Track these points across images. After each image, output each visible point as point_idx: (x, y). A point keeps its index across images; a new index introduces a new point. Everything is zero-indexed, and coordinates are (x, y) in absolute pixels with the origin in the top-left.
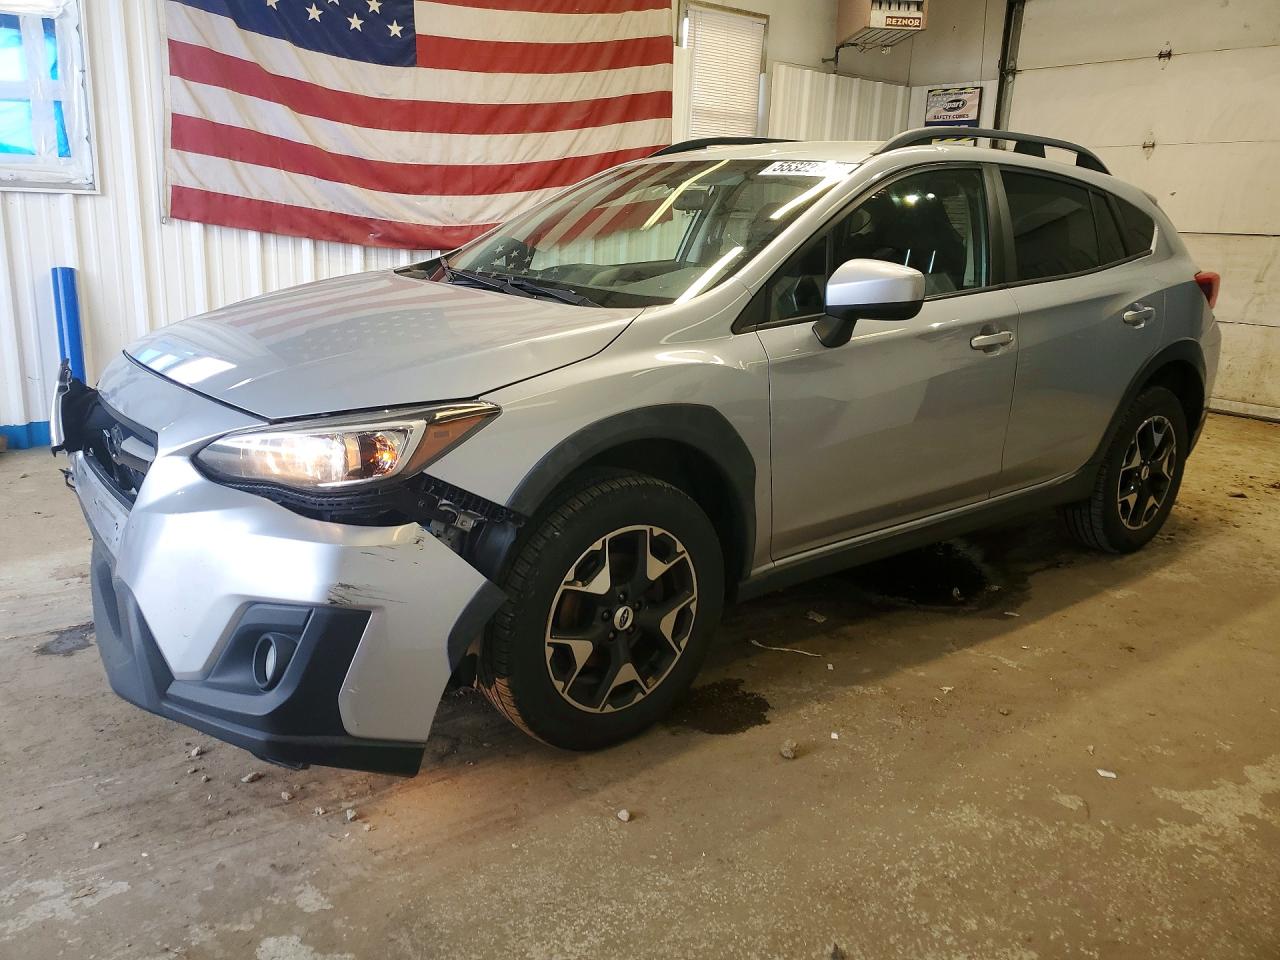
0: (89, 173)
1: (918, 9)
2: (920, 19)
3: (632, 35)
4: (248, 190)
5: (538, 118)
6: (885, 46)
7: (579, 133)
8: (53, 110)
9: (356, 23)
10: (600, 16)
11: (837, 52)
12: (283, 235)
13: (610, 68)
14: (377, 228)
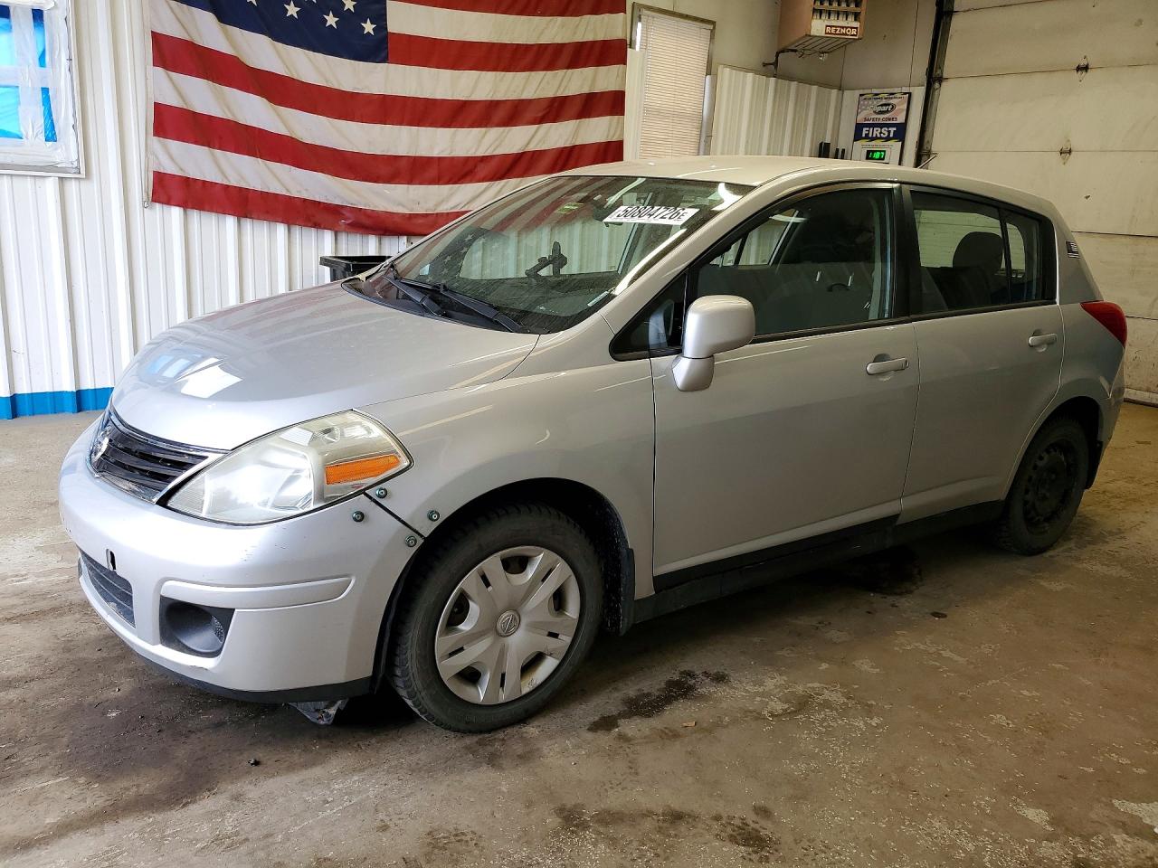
0: (74, 157)
1: (855, 20)
2: (857, 28)
3: (589, 37)
4: (226, 178)
5: (501, 114)
6: (823, 53)
7: (538, 129)
8: (40, 96)
9: (331, 20)
10: (560, 18)
11: (777, 56)
12: (258, 219)
13: (569, 67)
14: (348, 214)
